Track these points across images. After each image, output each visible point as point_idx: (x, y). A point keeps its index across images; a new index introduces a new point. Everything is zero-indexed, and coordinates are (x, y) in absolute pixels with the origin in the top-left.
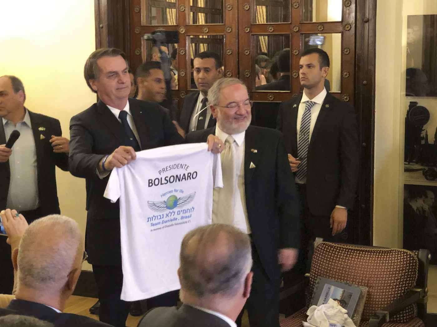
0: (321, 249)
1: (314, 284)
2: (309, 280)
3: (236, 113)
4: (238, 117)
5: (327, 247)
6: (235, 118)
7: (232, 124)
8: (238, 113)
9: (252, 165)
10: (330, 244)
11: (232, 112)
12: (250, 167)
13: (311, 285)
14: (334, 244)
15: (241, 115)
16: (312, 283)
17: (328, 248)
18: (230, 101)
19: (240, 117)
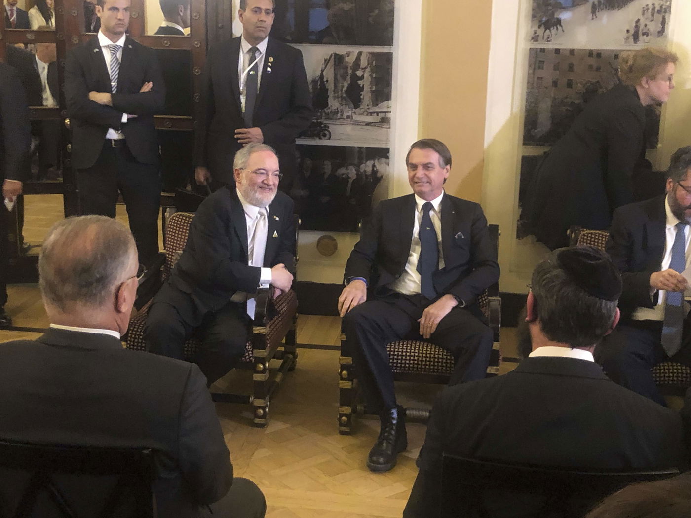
0: (178, 221)
1: (172, 261)
2: (166, 257)
3: (263, 182)
4: (264, 187)
5: (184, 218)
6: (261, 188)
7: (256, 193)
8: (265, 182)
9: (276, 234)
10: (188, 214)
11: (260, 179)
12: (274, 236)
13: (169, 263)
14: (192, 215)
15: (268, 185)
16: (170, 260)
17: (185, 220)
18: (259, 168)
19: (266, 187)
